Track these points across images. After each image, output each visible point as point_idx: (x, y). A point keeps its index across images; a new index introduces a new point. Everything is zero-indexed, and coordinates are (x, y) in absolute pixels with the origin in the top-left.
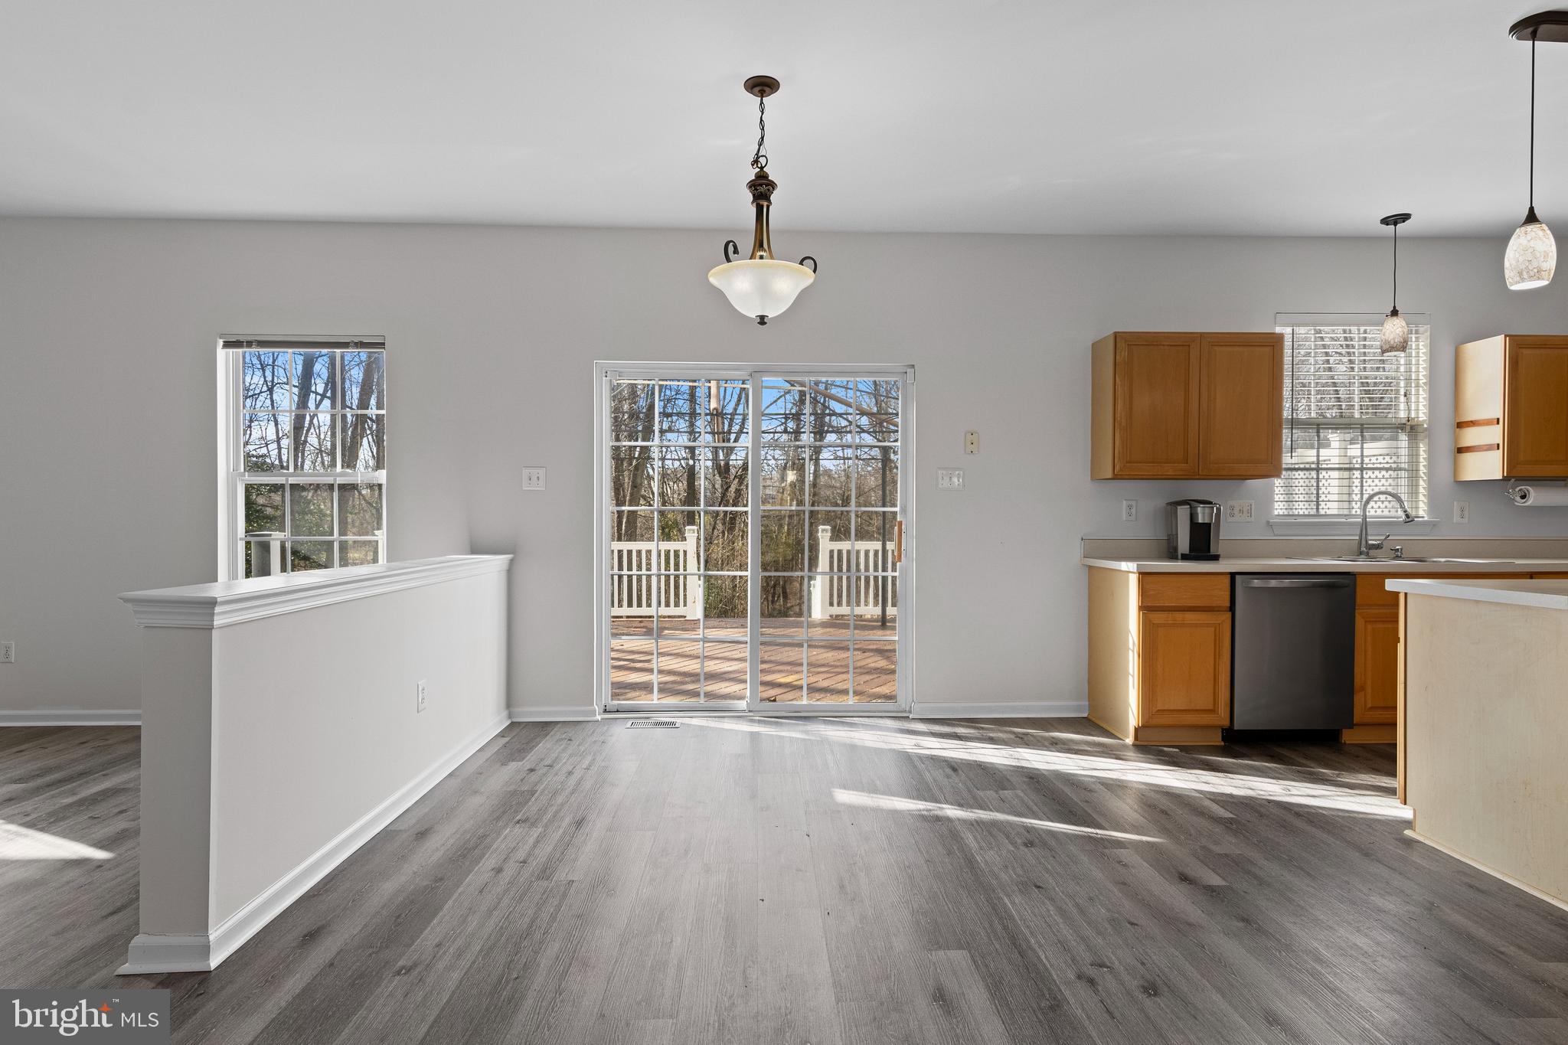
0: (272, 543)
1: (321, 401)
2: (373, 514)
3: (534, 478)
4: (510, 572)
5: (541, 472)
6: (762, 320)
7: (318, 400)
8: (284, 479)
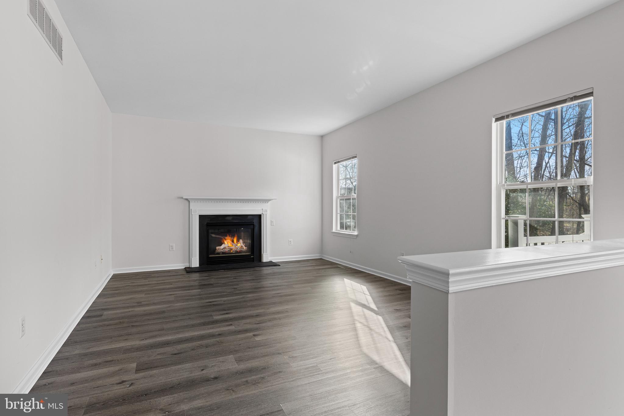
0: (519, 221)
1: (551, 156)
2: (576, 206)
7: (550, 156)
8: (526, 186)
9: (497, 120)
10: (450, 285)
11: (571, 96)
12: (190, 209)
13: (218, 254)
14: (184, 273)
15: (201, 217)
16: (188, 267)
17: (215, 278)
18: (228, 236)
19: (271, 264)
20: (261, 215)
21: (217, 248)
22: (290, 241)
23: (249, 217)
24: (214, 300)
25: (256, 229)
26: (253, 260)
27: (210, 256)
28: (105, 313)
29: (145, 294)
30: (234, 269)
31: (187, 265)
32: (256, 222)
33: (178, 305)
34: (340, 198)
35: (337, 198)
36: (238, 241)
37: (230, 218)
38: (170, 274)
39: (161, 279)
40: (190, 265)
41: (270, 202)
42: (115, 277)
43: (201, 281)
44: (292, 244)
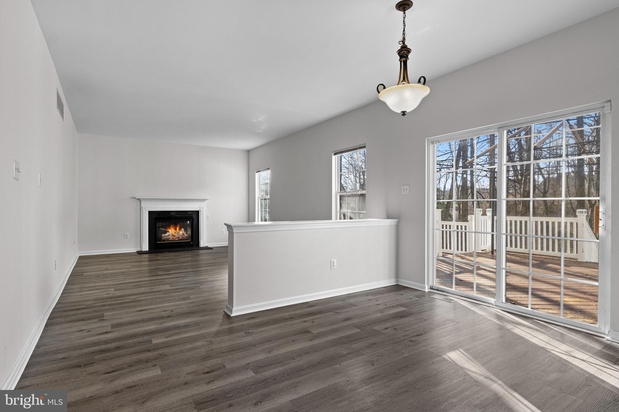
0: (346, 213)
3: (405, 189)
4: (397, 227)
5: (408, 187)
6: (404, 113)
8: (346, 193)
9: (335, 154)
10: (234, 230)
11: (359, 146)
12: (141, 206)
13: (164, 240)
14: (137, 254)
15: (151, 213)
16: (140, 250)
17: (161, 256)
18: (172, 226)
19: (207, 248)
20: (199, 211)
21: (163, 235)
22: (223, 231)
23: (189, 212)
24: (159, 267)
25: (195, 222)
26: (192, 246)
27: (157, 242)
28: (84, 274)
29: (109, 265)
30: (176, 251)
31: (139, 249)
32: (194, 216)
33: (135, 269)
34: (261, 198)
35: (259, 198)
36: (180, 229)
37: (174, 213)
38: (125, 255)
39: (118, 258)
40: (141, 249)
41: (206, 201)
42: (81, 258)
43: (150, 258)
44: (224, 233)
